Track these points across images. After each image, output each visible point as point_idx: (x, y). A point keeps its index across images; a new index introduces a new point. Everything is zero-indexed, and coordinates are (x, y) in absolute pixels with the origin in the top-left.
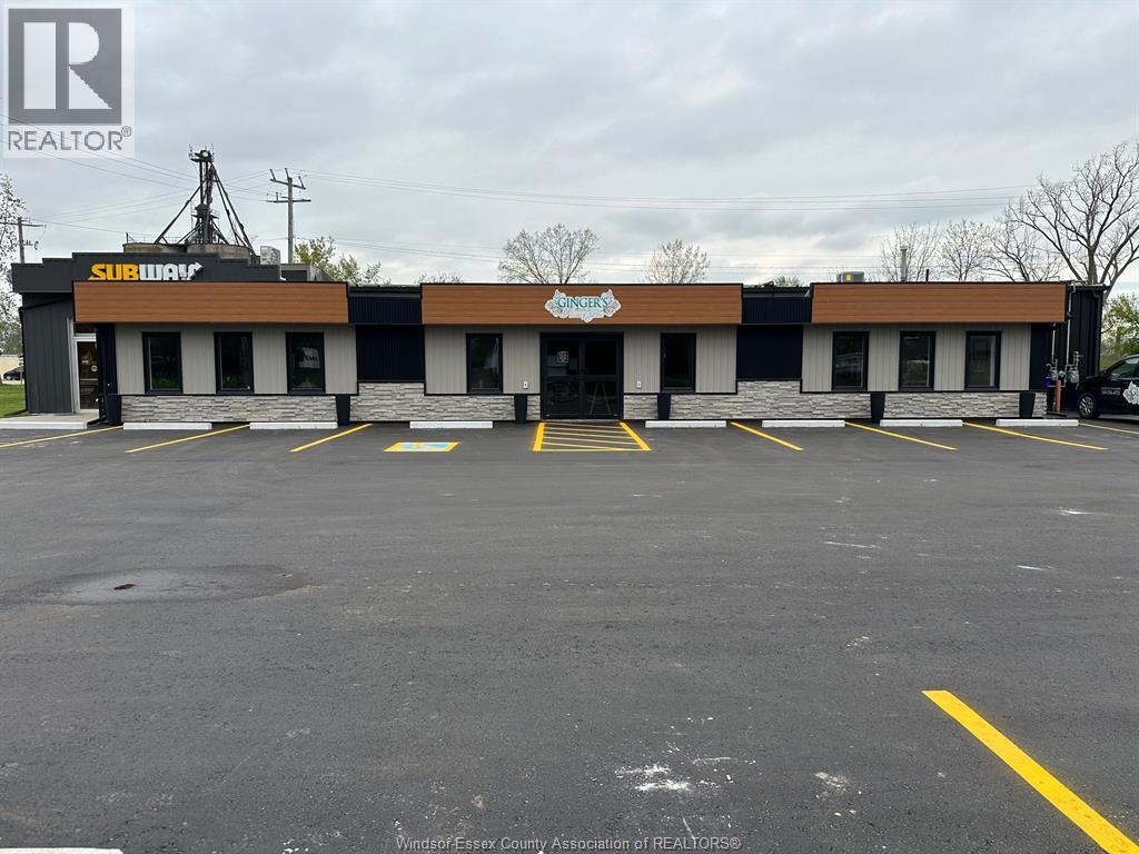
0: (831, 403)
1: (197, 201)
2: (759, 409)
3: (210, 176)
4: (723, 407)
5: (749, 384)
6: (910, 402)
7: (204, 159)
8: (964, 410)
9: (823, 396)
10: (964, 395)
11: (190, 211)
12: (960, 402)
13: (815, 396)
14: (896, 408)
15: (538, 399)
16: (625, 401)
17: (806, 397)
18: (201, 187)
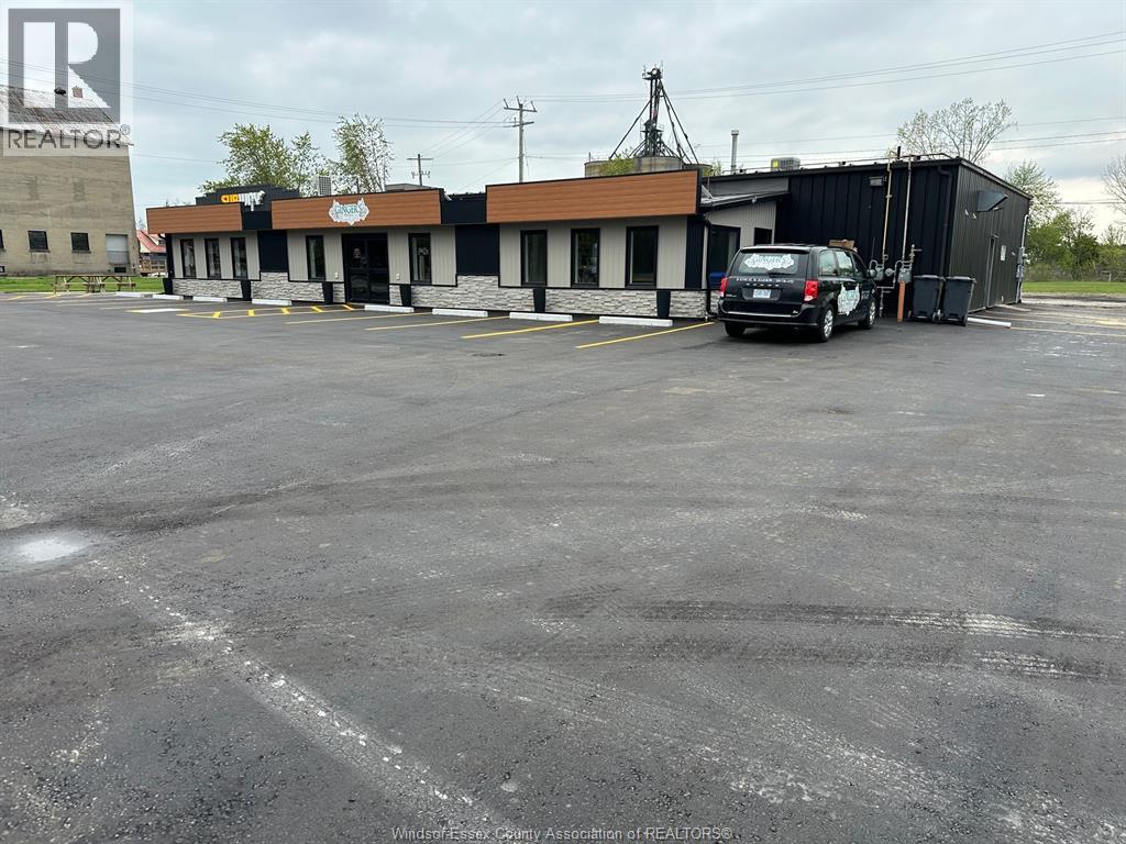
0: (520, 297)
1: (646, 117)
2: (473, 300)
3: (657, 93)
4: (448, 298)
5: (464, 277)
6: (580, 298)
7: (655, 76)
8: (624, 307)
9: (515, 290)
10: (624, 293)
11: (640, 126)
12: (621, 299)
13: (510, 290)
14: (570, 303)
15: (342, 286)
16: (391, 290)
17: (504, 291)
18: (651, 101)
